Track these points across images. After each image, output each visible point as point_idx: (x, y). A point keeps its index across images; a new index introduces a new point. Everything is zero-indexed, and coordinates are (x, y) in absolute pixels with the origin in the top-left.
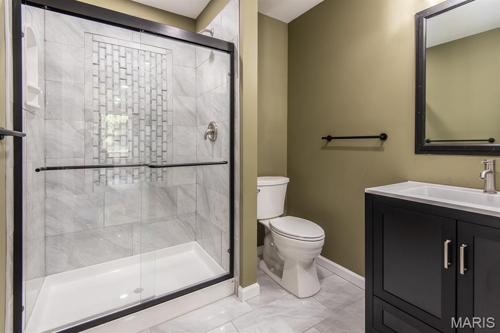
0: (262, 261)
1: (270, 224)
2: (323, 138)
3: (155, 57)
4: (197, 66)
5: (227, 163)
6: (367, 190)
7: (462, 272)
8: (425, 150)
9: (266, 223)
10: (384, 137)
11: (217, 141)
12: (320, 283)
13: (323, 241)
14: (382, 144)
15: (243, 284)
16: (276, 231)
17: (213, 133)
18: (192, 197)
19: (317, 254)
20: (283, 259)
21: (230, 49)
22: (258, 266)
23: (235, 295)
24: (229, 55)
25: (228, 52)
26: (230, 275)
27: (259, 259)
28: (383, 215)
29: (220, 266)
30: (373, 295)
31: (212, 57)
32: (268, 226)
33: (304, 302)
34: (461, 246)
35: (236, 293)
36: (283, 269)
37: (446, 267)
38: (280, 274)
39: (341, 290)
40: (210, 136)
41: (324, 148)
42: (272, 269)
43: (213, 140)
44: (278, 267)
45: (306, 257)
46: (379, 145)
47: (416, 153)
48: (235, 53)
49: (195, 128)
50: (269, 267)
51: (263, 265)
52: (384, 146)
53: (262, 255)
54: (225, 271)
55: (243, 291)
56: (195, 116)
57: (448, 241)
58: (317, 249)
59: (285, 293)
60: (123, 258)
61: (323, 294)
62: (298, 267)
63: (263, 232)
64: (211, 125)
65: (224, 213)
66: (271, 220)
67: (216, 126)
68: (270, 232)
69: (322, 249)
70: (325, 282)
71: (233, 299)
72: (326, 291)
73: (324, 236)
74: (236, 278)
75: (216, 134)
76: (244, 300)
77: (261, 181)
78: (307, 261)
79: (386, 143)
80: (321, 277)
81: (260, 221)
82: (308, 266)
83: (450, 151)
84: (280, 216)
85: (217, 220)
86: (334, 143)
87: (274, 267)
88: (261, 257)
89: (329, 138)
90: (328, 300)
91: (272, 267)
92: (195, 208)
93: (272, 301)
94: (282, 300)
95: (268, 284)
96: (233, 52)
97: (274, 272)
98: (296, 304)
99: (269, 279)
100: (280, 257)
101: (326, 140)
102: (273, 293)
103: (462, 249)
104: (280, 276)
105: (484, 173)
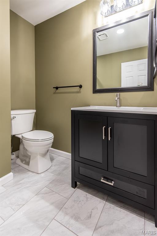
0: (18, 159)
1: (22, 136)
2: (54, 88)
6: (72, 109)
7: (109, 140)
8: (96, 92)
9: (20, 136)
10: (81, 87)
12: (52, 163)
13: (53, 139)
14: (80, 90)
19: (49, 147)
20: (30, 154)
22: (15, 163)
28: (79, 120)
30: (75, 160)
32: (21, 138)
33: (42, 175)
36: (30, 160)
37: (104, 139)
38: (28, 163)
39: (62, 163)
41: (54, 93)
42: (24, 162)
44: (27, 160)
45: (43, 150)
46: (79, 91)
47: (93, 93)
50: (22, 161)
51: (18, 161)
57: (104, 127)
58: (50, 144)
59: (30, 173)
61: (53, 168)
62: (39, 157)
66: (23, 134)
68: (22, 142)
70: (55, 161)
72: (55, 166)
73: (53, 137)
77: (16, 112)
78: (44, 152)
79: (82, 89)
80: (52, 159)
81: (16, 136)
82: (44, 155)
84: (30, 131)
86: (60, 90)
87: (25, 161)
88: (18, 157)
89: (57, 88)
90: (55, 170)
91: (24, 161)
93: (22, 180)
94: (28, 179)
97: (25, 164)
98: (37, 177)
99: (22, 168)
100: (28, 153)
101: (55, 89)
102: (22, 176)
103: (109, 129)
104: (29, 165)
105: (117, 98)
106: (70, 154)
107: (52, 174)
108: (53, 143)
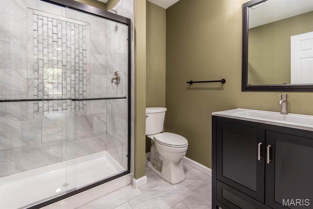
0: (149, 162)
2: (187, 82)
3: (78, 28)
4: (107, 34)
5: (126, 98)
6: (213, 114)
7: (268, 162)
8: (247, 89)
9: (152, 137)
10: (223, 81)
11: (120, 84)
12: (185, 174)
13: (187, 147)
14: (222, 86)
15: (136, 177)
16: (158, 142)
17: (117, 79)
18: (103, 122)
19: (183, 156)
20: (162, 160)
21: (128, 22)
22: (147, 166)
23: (131, 185)
24: (127, 26)
25: (127, 24)
26: (128, 172)
27: (147, 161)
28: (222, 129)
29: (121, 166)
30: (217, 179)
31: (116, 28)
32: (153, 139)
33: (175, 187)
34: (268, 146)
35: (131, 183)
36: (162, 166)
37: (259, 159)
38: (160, 169)
39: (197, 178)
40: (115, 81)
41: (188, 89)
42: (155, 167)
43: (117, 83)
44: (159, 165)
45: (176, 158)
46: (221, 86)
47: (242, 91)
48: (131, 26)
49: (106, 76)
50: (154, 165)
51: (150, 164)
52: (223, 87)
53: (149, 158)
54: (125, 169)
55: (136, 181)
56: (106, 67)
57: (260, 143)
58: (183, 152)
59: (163, 182)
60: (55, 163)
61: (187, 181)
62: (172, 165)
63: (149, 143)
64: (116, 74)
65: (124, 131)
66: (154, 135)
67: (119, 74)
68: (154, 143)
69: (186, 152)
70: (188, 173)
71: (129, 187)
72: (189, 179)
73: (188, 144)
74: (132, 173)
75: (119, 79)
76: (136, 187)
77: (148, 110)
78: (177, 161)
79: (225, 85)
80: (185, 170)
81: (148, 136)
82: (178, 163)
83: (261, 89)
84: (161, 133)
85: (120, 136)
86: (194, 85)
87: (157, 165)
88: (149, 159)
89: (191, 83)
90: (190, 185)
92: (105, 129)
93: (155, 187)
94: (162, 187)
95: (153, 176)
96: (130, 24)
97: (157, 169)
98: (170, 188)
99: (154, 173)
100: (160, 158)
101: (189, 83)
102: (156, 182)
103: (268, 148)
104: (161, 171)
105: (281, 102)
106: (211, 170)
107: (187, 189)
108: (187, 151)
